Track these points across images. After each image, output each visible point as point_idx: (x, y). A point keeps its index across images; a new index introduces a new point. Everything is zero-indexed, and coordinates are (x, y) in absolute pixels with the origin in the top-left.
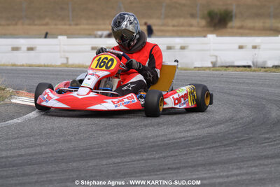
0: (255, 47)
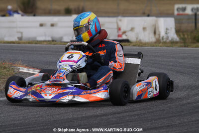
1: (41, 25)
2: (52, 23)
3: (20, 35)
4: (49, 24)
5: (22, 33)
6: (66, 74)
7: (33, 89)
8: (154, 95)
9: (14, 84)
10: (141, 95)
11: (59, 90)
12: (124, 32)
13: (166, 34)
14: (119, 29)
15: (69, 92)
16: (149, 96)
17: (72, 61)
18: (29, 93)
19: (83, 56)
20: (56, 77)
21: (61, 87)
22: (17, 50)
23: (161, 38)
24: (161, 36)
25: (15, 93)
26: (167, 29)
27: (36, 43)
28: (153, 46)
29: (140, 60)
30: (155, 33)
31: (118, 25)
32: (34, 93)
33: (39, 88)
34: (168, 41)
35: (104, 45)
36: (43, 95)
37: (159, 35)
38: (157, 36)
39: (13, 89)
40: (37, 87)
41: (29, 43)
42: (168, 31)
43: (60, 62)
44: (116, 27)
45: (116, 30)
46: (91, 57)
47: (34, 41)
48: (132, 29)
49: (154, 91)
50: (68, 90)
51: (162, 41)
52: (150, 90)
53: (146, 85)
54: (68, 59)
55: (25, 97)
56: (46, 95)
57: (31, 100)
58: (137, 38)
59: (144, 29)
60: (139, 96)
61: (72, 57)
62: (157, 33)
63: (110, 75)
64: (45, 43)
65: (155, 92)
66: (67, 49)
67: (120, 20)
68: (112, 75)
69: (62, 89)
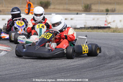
0: (72, 19)
2: (71, 18)
12: (110, 23)
48: (114, 21)
67: (108, 17)
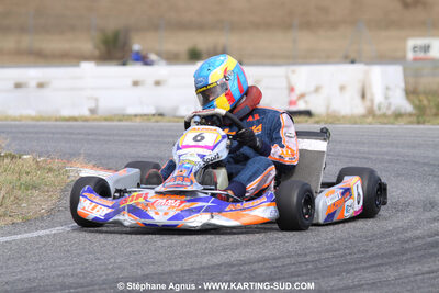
1: (136, 84)
3: (93, 105)
4: (151, 81)
5: (97, 100)
6: (194, 171)
7: (130, 201)
8: (356, 212)
9: (90, 191)
10: (334, 213)
11: (182, 202)
13: (387, 98)
14: (292, 90)
15: (202, 207)
16: (347, 215)
17: (202, 147)
18: (124, 209)
19: (223, 137)
20: (175, 178)
21: (184, 198)
22: (79, 134)
23: (376, 107)
24: (377, 102)
25: (93, 209)
26: (388, 88)
27: (120, 120)
28: (355, 123)
29: (325, 143)
30: (363, 96)
31: (289, 82)
32: (134, 210)
33: (141, 200)
34: (389, 113)
35: (257, 117)
36: (151, 214)
37: (372, 101)
38: (368, 103)
39: (88, 202)
40: (137, 198)
41: (106, 119)
42: (390, 93)
43: (179, 148)
44: (285, 85)
45: (286, 92)
46: (234, 138)
47: (115, 115)
49: (354, 205)
50: (200, 204)
51: (378, 113)
52: (348, 203)
53: (343, 194)
54: (194, 143)
55: (116, 218)
56: (157, 213)
57: (127, 224)
58: (328, 108)
59: (342, 88)
60: (331, 215)
61: (203, 138)
62: (368, 96)
63: (269, 175)
64: (138, 119)
65: (358, 207)
66: (187, 125)
68: (274, 173)
69: (188, 201)
